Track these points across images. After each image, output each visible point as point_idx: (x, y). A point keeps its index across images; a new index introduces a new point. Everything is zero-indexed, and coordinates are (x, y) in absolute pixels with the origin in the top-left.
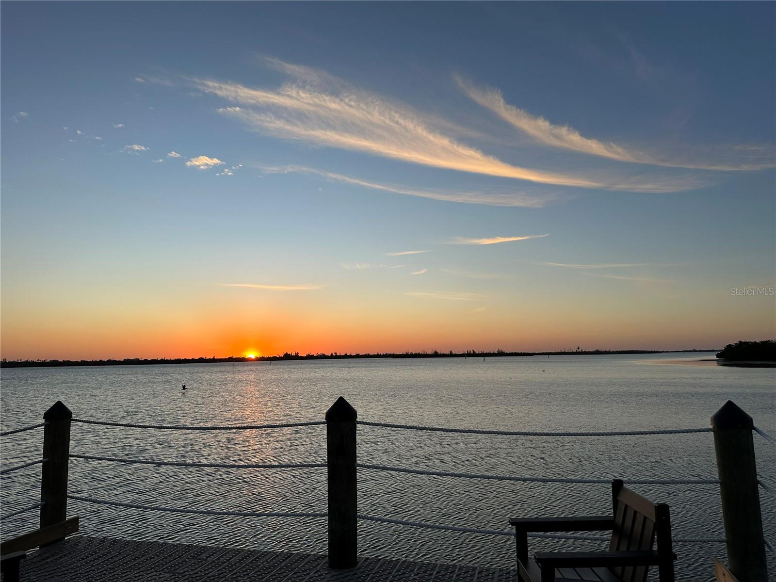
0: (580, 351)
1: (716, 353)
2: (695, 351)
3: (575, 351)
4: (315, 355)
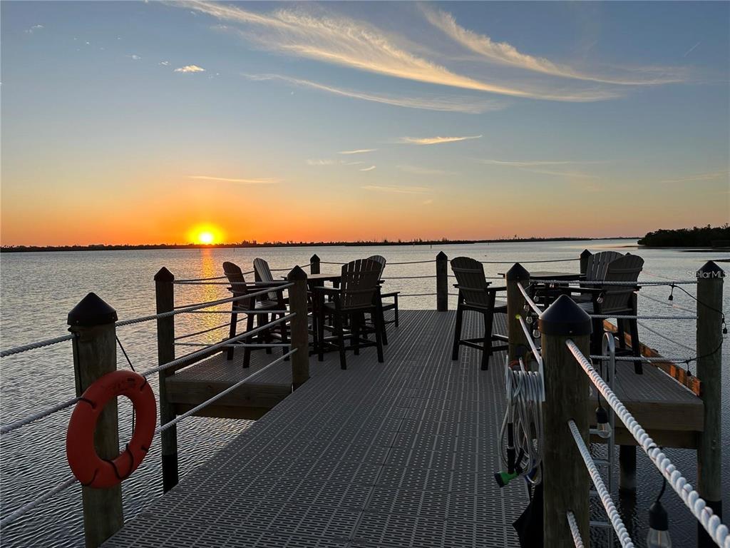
0: (517, 238)
1: (638, 240)
2: (621, 238)
3: (512, 239)
4: (272, 243)
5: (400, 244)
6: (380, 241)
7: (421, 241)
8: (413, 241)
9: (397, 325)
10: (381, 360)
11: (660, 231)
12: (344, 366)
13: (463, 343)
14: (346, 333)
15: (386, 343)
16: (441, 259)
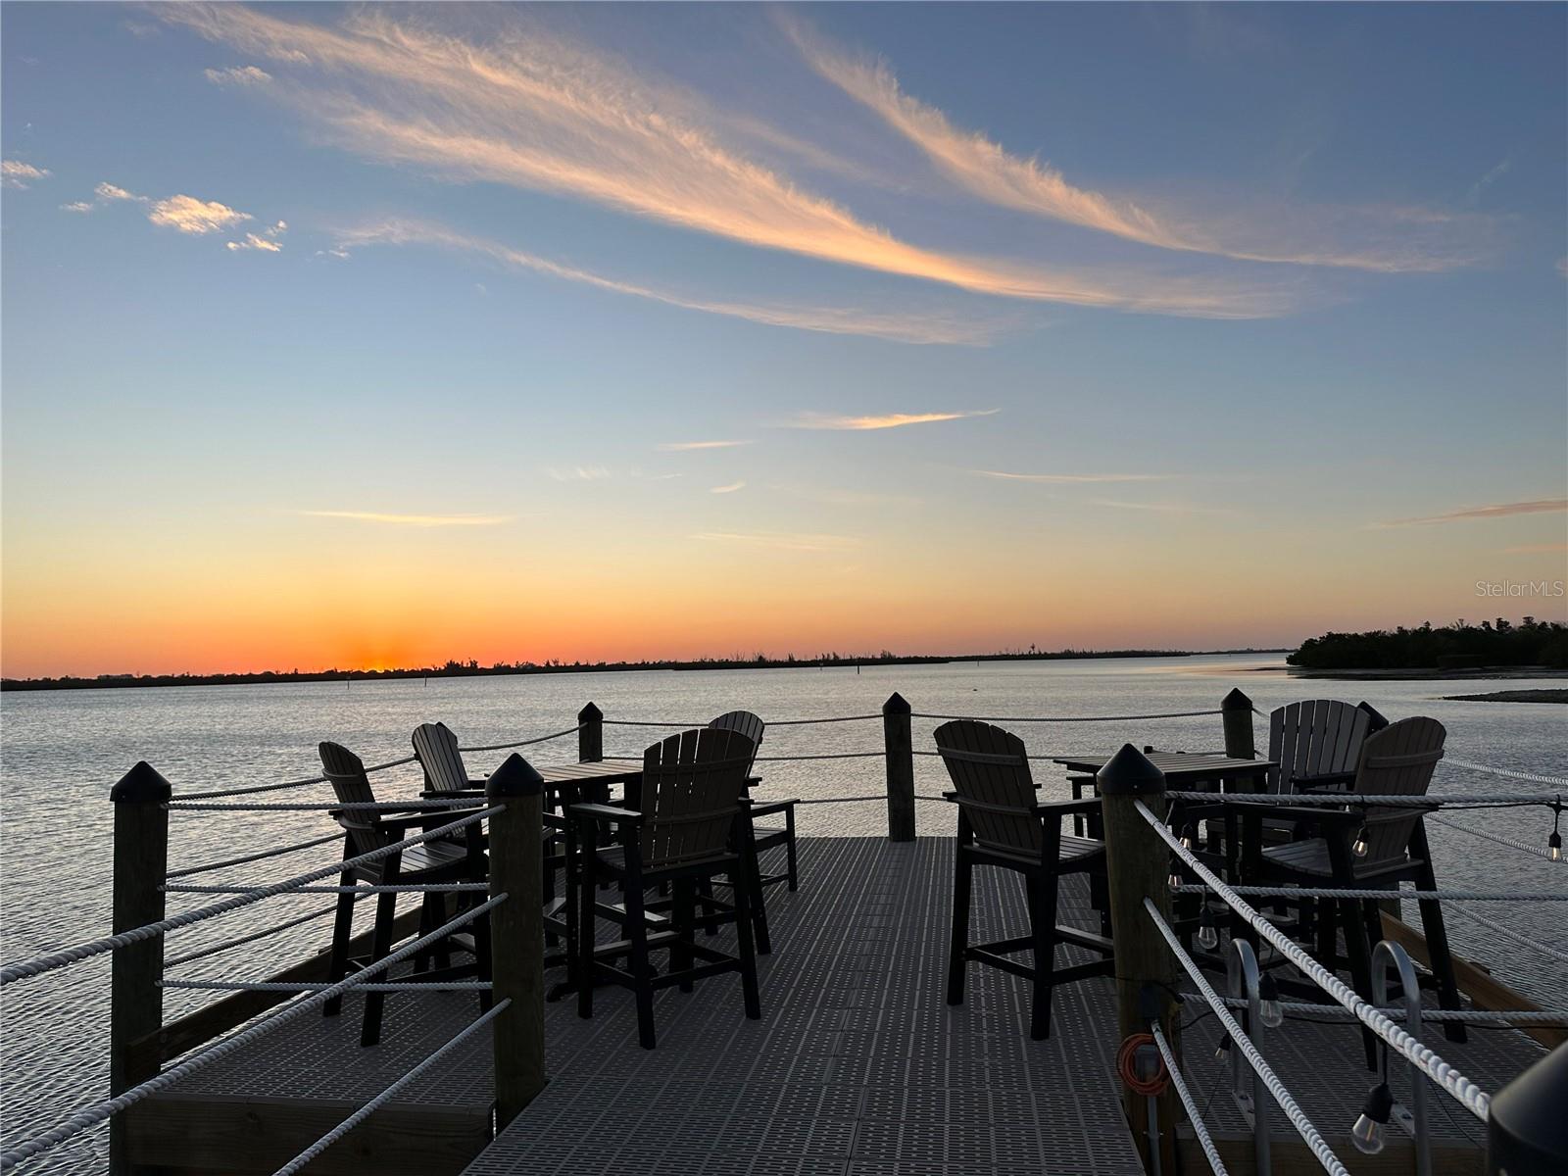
0: (1037, 652)
1: (1287, 655)
2: (1250, 652)
3: (1026, 651)
4: (513, 666)
5: (792, 664)
6: (749, 658)
7: (836, 657)
8: (820, 658)
9: (793, 887)
10: (753, 1011)
11: (1330, 635)
12: (647, 1040)
13: (975, 955)
14: (658, 927)
15: (765, 948)
16: (897, 712)
